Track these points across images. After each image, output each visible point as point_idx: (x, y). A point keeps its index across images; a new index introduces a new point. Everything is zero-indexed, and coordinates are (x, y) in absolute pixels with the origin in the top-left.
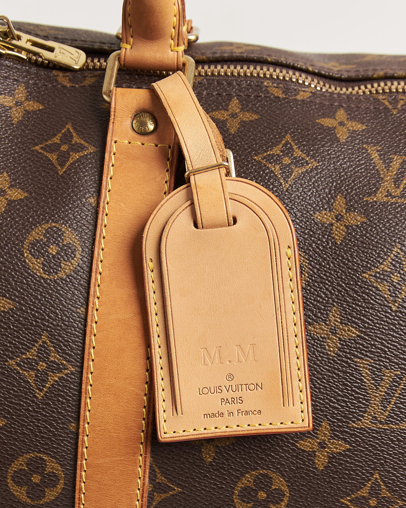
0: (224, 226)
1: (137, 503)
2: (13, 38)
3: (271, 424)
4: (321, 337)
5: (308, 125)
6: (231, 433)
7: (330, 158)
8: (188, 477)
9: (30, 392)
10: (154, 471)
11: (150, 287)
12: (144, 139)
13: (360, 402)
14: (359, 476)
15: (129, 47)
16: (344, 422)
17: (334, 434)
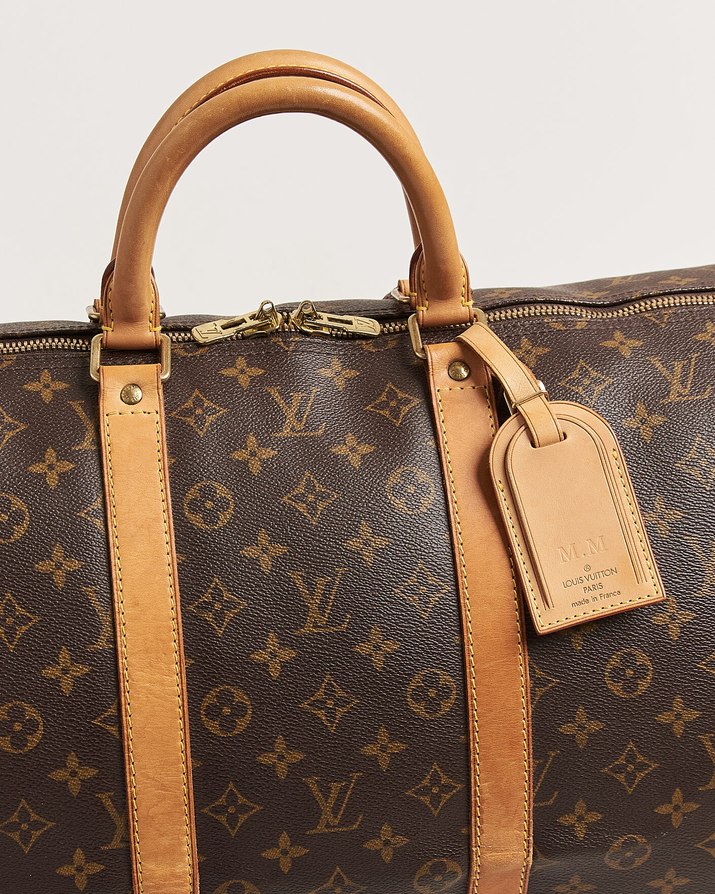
0: (557, 442)
1: (523, 700)
2: (316, 318)
3: (630, 601)
4: (652, 524)
5: (595, 349)
6: (598, 615)
7: (622, 373)
8: (563, 668)
9: (416, 614)
10: (533, 668)
11: (504, 504)
12: (462, 384)
13: (697, 574)
14: (709, 640)
15: (425, 309)
16: (687, 594)
17: (680, 606)
